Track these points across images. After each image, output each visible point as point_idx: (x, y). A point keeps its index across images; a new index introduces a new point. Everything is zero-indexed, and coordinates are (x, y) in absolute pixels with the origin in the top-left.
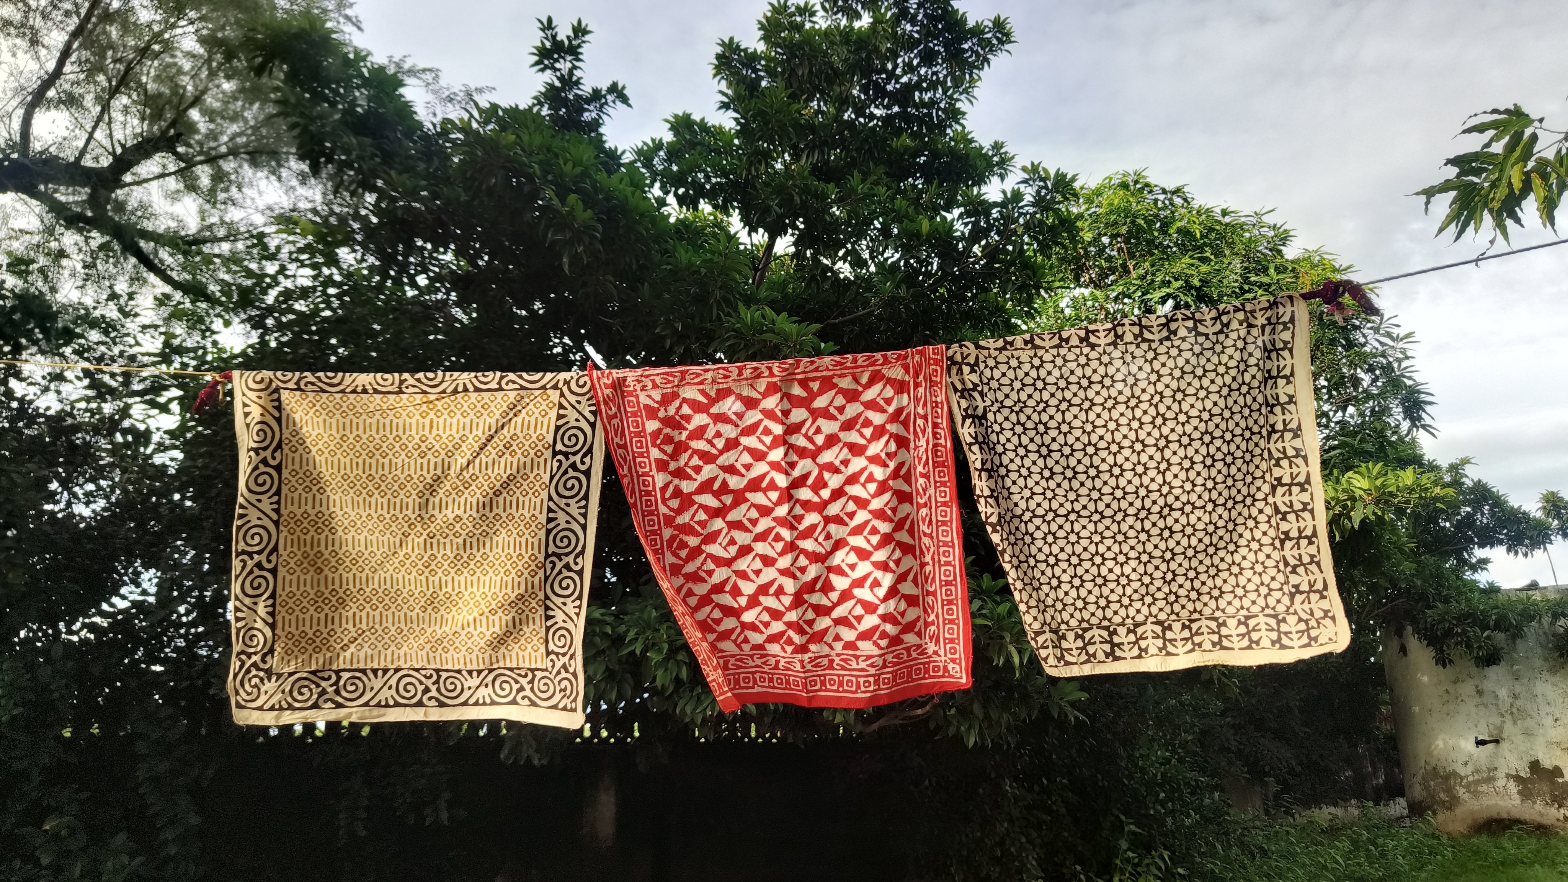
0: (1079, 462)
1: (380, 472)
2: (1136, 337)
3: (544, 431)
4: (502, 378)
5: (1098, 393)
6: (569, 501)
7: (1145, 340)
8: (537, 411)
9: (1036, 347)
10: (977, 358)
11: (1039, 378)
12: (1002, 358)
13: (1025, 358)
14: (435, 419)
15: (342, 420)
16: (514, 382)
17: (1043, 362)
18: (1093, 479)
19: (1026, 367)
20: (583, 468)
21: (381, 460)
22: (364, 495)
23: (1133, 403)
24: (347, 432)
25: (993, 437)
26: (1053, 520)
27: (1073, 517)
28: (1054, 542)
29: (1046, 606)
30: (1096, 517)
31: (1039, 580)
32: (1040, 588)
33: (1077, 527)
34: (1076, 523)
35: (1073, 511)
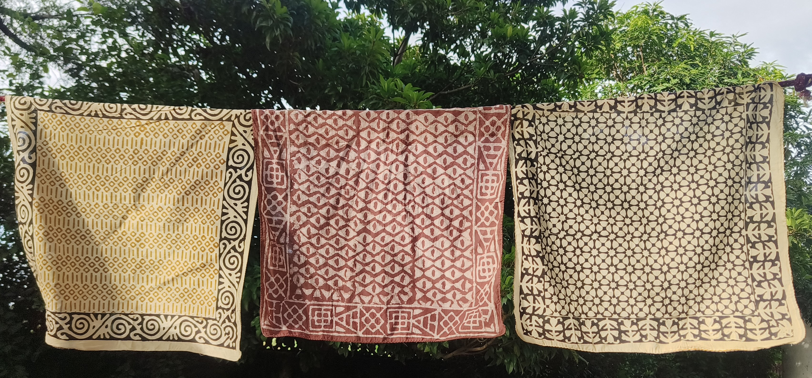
0: (601, 197)
1: (105, 173)
2: (651, 108)
3: (220, 151)
4: (192, 111)
5: (618, 148)
6: (236, 202)
7: (657, 111)
8: (216, 136)
9: (577, 111)
10: (534, 116)
11: (577, 134)
12: (552, 118)
13: (568, 119)
14: (145, 138)
15: (79, 135)
16: (200, 115)
17: (581, 122)
18: (610, 209)
19: (569, 125)
20: (247, 179)
21: (106, 165)
22: (93, 189)
23: (643, 156)
24: (83, 144)
25: (541, 176)
26: (581, 238)
27: (595, 236)
28: (581, 255)
29: (571, 300)
30: (612, 236)
31: (567, 281)
32: (567, 287)
33: (598, 244)
34: (597, 241)
35: (596, 232)
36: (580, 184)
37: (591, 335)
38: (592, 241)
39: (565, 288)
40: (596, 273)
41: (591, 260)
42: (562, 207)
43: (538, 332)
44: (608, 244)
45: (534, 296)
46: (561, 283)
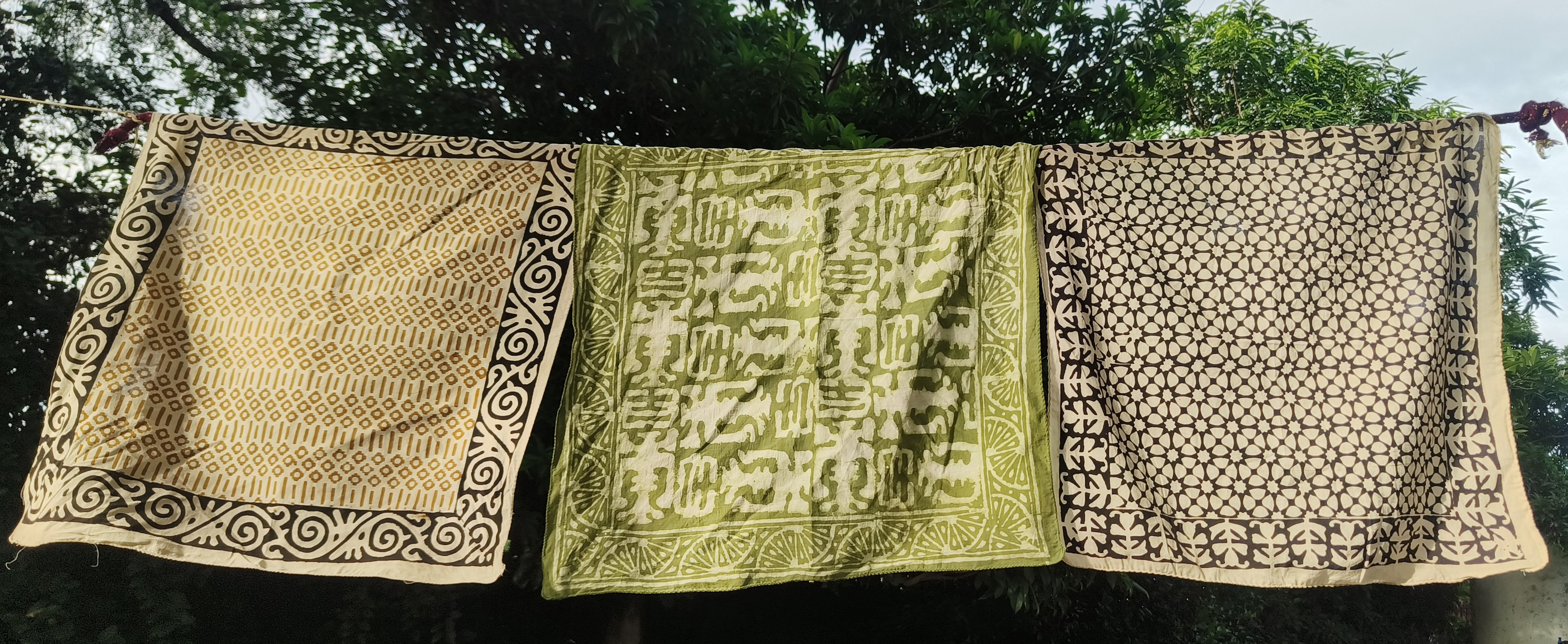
0: (1206, 295)
2: (1279, 151)
3: (519, 208)
4: (478, 143)
5: (1230, 213)
6: (535, 295)
7: (1290, 156)
8: (514, 185)
9: (1151, 155)
10: (1075, 162)
11: (1153, 191)
12: (1107, 165)
13: (1136, 167)
15: (269, 176)
16: (493, 150)
17: (1159, 173)
18: (1225, 317)
19: (1138, 178)
20: (560, 257)
26: (1172, 370)
27: (1198, 366)
28: (1173, 401)
29: (1157, 485)
30: (1230, 366)
31: (1148, 449)
32: (1149, 461)
33: (1204, 381)
34: (1202, 375)
35: (1199, 356)
36: (1165, 273)
37: (1193, 550)
38: (1192, 375)
39: (1145, 462)
40: (1202, 434)
41: (1193, 410)
42: (1135, 313)
43: (1097, 542)
44: (1223, 381)
45: (1087, 474)
46: (1136, 453)
